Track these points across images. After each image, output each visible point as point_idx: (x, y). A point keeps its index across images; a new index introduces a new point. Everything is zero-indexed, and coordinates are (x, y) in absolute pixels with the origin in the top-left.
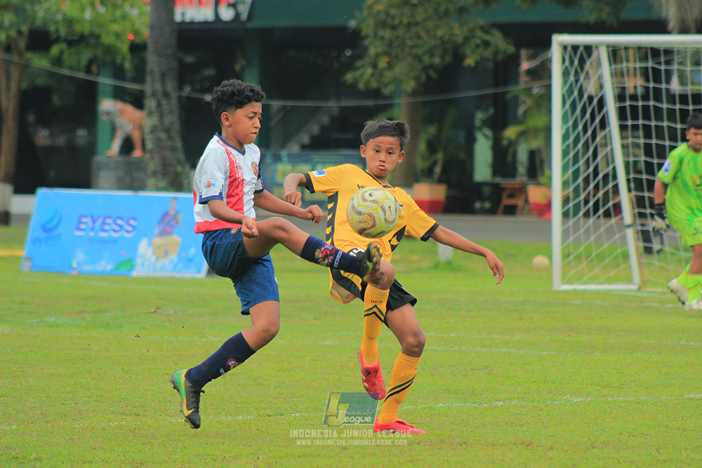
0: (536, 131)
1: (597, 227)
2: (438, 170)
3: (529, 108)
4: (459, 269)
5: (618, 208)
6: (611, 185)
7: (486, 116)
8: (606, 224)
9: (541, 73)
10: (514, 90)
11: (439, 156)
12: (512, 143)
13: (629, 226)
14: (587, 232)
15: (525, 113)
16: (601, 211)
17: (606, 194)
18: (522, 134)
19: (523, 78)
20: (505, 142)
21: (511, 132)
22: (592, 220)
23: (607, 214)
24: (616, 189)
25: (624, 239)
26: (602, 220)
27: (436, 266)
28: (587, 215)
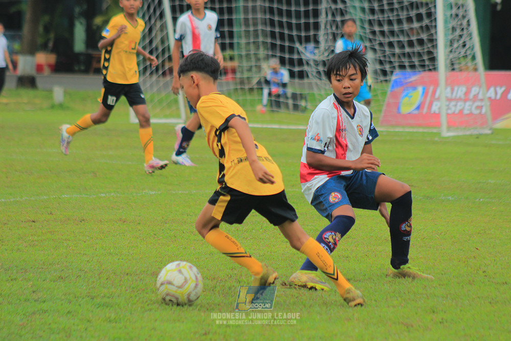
1: (157, 82)
2: (51, 44)
3: (110, 5)
4: (68, 108)
6: (166, 55)
7: (82, 10)
8: (163, 80)
11: (52, 36)
12: (99, 28)
14: (151, 86)
15: (107, 8)
16: (160, 72)
17: (163, 62)
20: (95, 27)
21: (98, 20)
22: (155, 77)
23: (164, 74)
26: (161, 79)
27: (53, 107)
28: (151, 73)
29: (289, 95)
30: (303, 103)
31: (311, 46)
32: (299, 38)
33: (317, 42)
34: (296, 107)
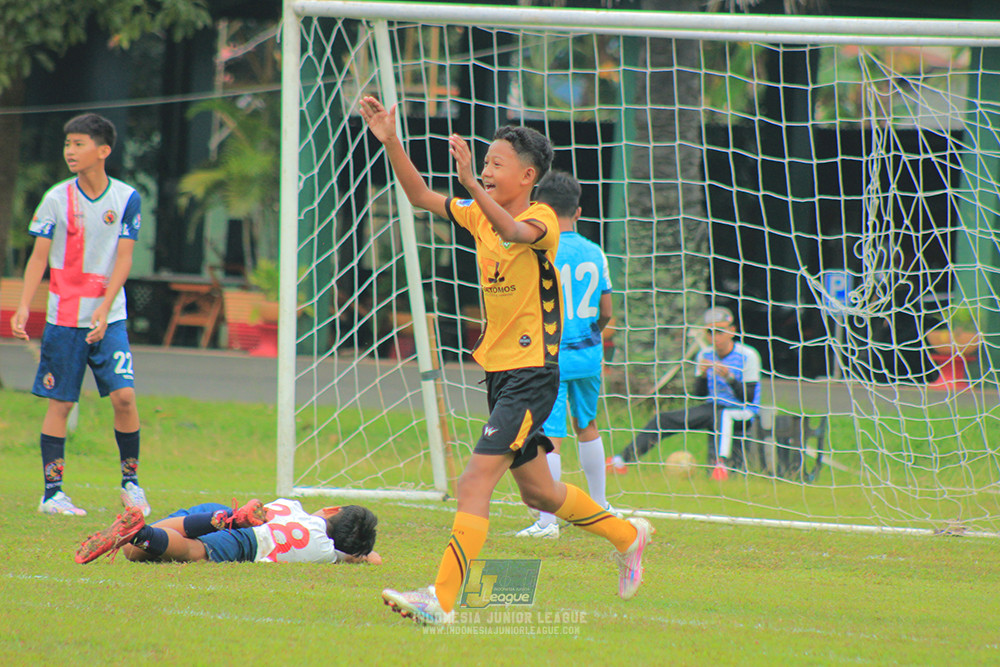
0: (246, 181)
1: (366, 376)
3: (231, 136)
5: (408, 339)
6: (395, 294)
7: (145, 148)
9: (259, 68)
10: (201, 101)
12: (195, 204)
13: (426, 376)
14: (346, 385)
15: (222, 146)
16: (375, 345)
17: (385, 312)
18: (218, 186)
19: (221, 78)
20: (183, 202)
21: (194, 183)
22: (358, 359)
23: (386, 351)
24: (404, 302)
25: (418, 400)
26: (377, 361)
29: (769, 423)
30: (810, 451)
31: (842, 276)
32: (809, 248)
33: (857, 266)
34: (789, 461)
